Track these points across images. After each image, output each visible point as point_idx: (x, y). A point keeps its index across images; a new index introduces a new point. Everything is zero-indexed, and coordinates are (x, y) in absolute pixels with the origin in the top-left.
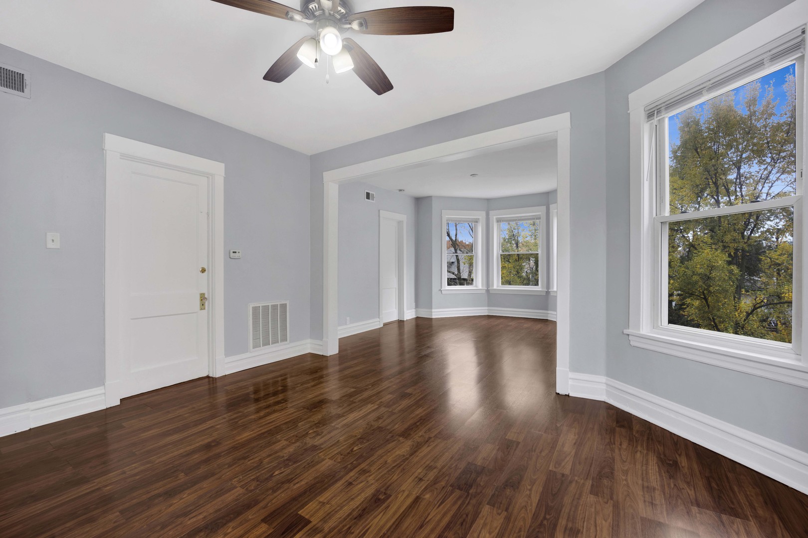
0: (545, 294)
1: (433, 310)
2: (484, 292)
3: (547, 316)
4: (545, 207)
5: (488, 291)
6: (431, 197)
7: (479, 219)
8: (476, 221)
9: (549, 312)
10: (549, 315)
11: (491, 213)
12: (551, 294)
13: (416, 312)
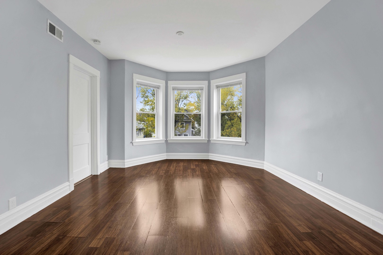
0: (207, 142)
1: (126, 161)
2: (164, 142)
3: (208, 157)
4: (207, 81)
5: (166, 141)
6: (123, 60)
7: (160, 86)
8: (158, 87)
9: (210, 154)
10: (210, 156)
11: (169, 82)
12: (211, 142)
13: (109, 164)
